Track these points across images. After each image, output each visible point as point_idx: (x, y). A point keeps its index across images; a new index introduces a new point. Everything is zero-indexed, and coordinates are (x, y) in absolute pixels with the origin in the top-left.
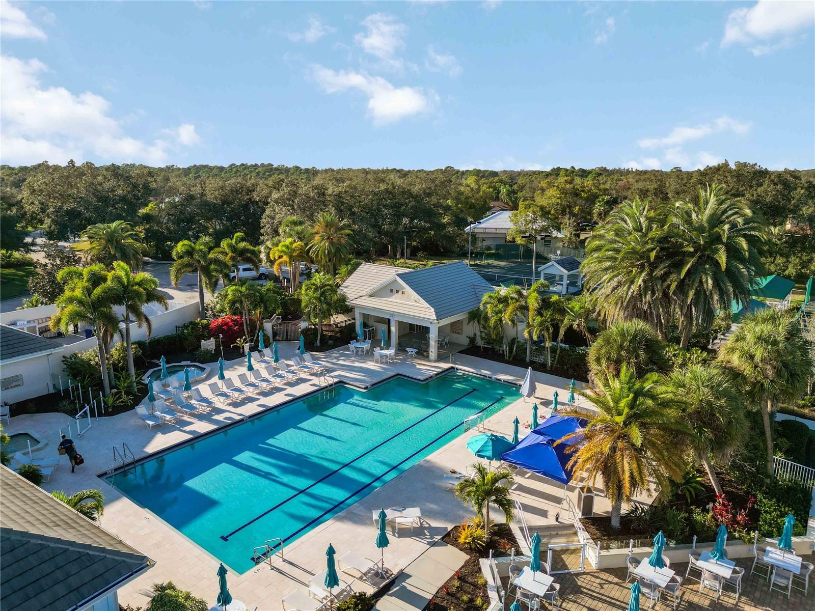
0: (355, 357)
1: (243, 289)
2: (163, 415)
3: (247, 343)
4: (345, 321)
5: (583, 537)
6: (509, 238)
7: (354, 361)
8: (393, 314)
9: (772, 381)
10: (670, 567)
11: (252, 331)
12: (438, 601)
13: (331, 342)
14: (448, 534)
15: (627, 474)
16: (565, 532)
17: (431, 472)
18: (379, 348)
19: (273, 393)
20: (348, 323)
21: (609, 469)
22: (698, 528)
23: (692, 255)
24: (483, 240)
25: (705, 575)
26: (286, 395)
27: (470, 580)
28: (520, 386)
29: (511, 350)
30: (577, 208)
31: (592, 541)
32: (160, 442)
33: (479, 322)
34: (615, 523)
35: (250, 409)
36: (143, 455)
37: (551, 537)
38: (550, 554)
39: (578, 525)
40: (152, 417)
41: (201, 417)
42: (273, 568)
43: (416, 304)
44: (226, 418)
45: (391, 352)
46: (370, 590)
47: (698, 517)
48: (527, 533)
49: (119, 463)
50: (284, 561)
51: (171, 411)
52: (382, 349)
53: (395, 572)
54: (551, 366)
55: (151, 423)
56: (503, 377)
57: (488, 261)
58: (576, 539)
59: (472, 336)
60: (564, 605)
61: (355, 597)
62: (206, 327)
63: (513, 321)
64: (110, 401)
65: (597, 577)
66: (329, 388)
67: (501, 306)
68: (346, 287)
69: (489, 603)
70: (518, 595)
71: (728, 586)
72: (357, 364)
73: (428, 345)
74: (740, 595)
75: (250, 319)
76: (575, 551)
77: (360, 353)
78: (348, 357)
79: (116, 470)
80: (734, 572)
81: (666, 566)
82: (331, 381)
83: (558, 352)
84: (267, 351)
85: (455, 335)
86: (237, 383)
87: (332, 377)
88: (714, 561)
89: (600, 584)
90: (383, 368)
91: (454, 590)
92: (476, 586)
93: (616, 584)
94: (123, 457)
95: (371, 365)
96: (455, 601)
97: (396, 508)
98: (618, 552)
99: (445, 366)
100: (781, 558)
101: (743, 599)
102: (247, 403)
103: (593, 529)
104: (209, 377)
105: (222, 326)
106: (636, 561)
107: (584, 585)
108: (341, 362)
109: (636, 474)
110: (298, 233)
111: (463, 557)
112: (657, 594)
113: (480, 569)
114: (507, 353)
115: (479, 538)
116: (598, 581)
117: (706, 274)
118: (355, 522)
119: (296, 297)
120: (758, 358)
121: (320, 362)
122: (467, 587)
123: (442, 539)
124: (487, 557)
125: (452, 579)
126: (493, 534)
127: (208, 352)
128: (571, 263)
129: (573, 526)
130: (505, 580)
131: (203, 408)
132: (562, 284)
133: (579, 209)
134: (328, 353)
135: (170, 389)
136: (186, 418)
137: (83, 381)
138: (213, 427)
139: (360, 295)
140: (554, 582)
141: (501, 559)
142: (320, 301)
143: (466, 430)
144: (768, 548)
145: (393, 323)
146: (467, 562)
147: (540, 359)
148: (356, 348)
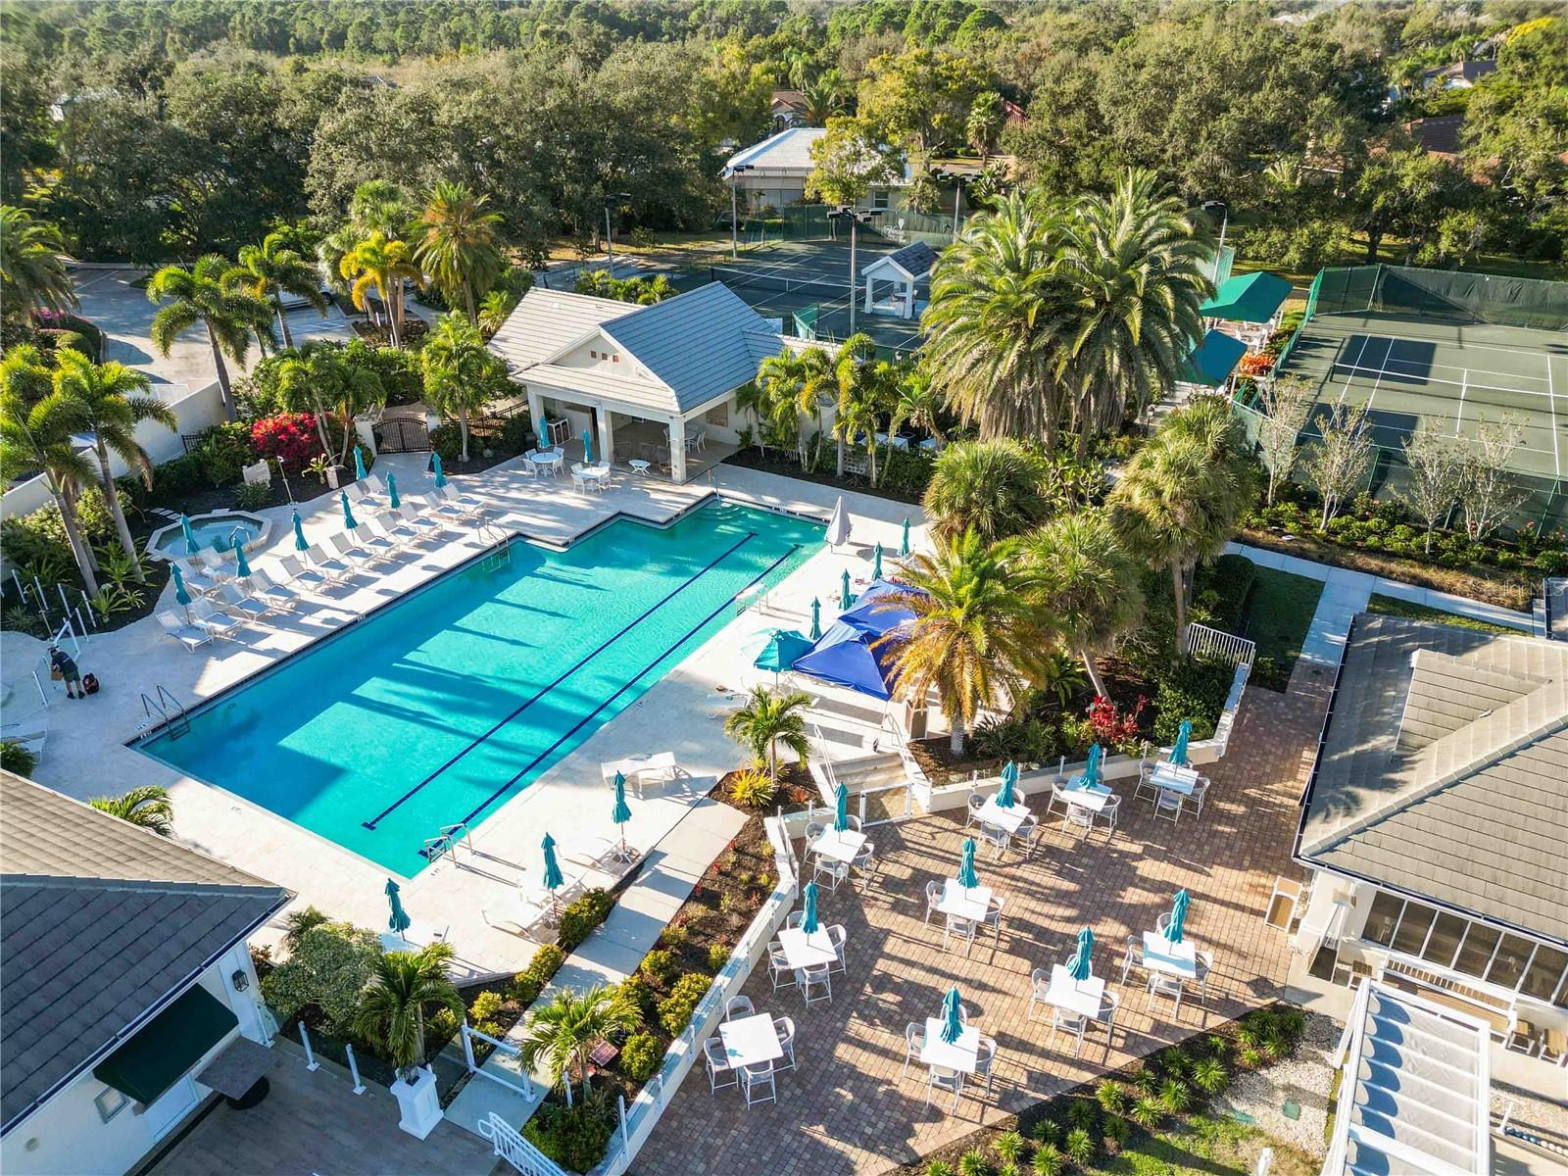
0: (537, 482)
1: (309, 366)
2: (210, 624)
3: (330, 465)
4: (511, 409)
5: (912, 768)
6: (809, 194)
7: (538, 490)
8: (600, 400)
9: (1183, 530)
10: (1026, 804)
11: (335, 441)
12: (706, 884)
13: (488, 452)
14: (718, 787)
15: (968, 688)
16: (885, 766)
17: (687, 691)
18: (580, 465)
19: (401, 566)
20: (515, 412)
21: (945, 678)
22: (1070, 744)
23: (1092, 312)
24: (760, 194)
25: (1071, 809)
26: (425, 568)
27: (751, 850)
28: (828, 522)
29: (811, 457)
30: (938, 117)
31: (923, 776)
32: (219, 675)
33: (755, 407)
34: (957, 746)
35: (364, 601)
36: (195, 702)
37: (867, 774)
38: (863, 801)
39: (906, 753)
40: (191, 629)
41: (279, 621)
42: (459, 866)
43: (642, 381)
44: (326, 621)
45: (601, 471)
46: (608, 882)
47: (1069, 730)
48: (831, 773)
49: (156, 719)
50: (474, 853)
51: (222, 616)
52: (585, 466)
53: (643, 851)
54: (878, 481)
55: (193, 642)
56: (800, 508)
57: (772, 242)
58: (902, 773)
59: (744, 429)
60: (881, 867)
61: (588, 895)
62: (245, 438)
63: (813, 409)
64: (104, 605)
65: (928, 825)
66: (501, 550)
67: (792, 382)
68: (504, 340)
69: (778, 879)
70: (818, 864)
71: (1100, 820)
72: (543, 497)
73: (668, 454)
74: (1116, 828)
75: (329, 417)
76: (898, 791)
77: (545, 473)
78: (524, 481)
79: (154, 731)
80: (1110, 801)
81: (1019, 802)
82: (501, 535)
83: (889, 457)
84: (372, 481)
85: (714, 427)
86: (332, 552)
87: (499, 526)
88: (1083, 789)
89: (931, 834)
90: (592, 503)
91: (729, 867)
92: (759, 858)
93: (954, 831)
94: (161, 707)
95: (569, 498)
96: (731, 882)
97: (637, 756)
98: (959, 788)
99: (701, 491)
100: (1171, 775)
101: (1119, 833)
102: (357, 589)
103: (925, 758)
104: (273, 541)
105: (276, 434)
106: (980, 801)
107: (909, 837)
108: (513, 494)
109: (980, 688)
110: (390, 218)
111: (743, 818)
112: (1006, 840)
113: (765, 833)
114: (805, 461)
115: (763, 790)
116: (929, 829)
117: (1111, 347)
118: (576, 783)
119: (410, 369)
120: (1166, 496)
121: (476, 497)
122: (748, 861)
123: (709, 795)
124: (775, 814)
125: (725, 852)
126: (783, 780)
127: (257, 488)
128: (921, 258)
129: (898, 755)
130: (798, 844)
131: (278, 604)
132: (903, 299)
133: (942, 120)
134: (486, 475)
135: (206, 571)
136: (252, 625)
137: (40, 571)
138: (305, 640)
139: (535, 361)
140: (866, 841)
141: (795, 816)
142: (461, 383)
143: (739, 613)
144: (1159, 763)
145: (600, 415)
146: (747, 825)
147: (858, 469)
148: (538, 465)
